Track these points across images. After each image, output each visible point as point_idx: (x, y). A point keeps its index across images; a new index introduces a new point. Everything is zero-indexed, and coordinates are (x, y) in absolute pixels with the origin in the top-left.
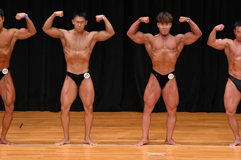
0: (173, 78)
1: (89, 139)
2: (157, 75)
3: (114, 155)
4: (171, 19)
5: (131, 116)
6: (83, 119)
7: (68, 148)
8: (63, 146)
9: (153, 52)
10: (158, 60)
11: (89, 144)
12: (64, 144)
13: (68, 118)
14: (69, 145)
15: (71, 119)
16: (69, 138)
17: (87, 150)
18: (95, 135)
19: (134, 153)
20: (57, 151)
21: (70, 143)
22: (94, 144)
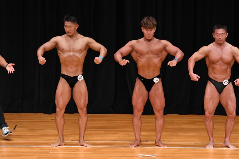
0: (158, 82)
1: (83, 141)
2: (142, 79)
3: (106, 156)
4: (155, 25)
5: (123, 118)
6: (77, 121)
7: (63, 150)
8: (58, 148)
9: (138, 57)
10: (142, 65)
11: (83, 146)
12: (59, 146)
13: (62, 120)
14: (64, 146)
15: (65, 121)
16: (63, 140)
17: (81, 152)
18: (89, 137)
19: (125, 154)
20: (50, 153)
21: (64, 145)
22: (88, 146)
